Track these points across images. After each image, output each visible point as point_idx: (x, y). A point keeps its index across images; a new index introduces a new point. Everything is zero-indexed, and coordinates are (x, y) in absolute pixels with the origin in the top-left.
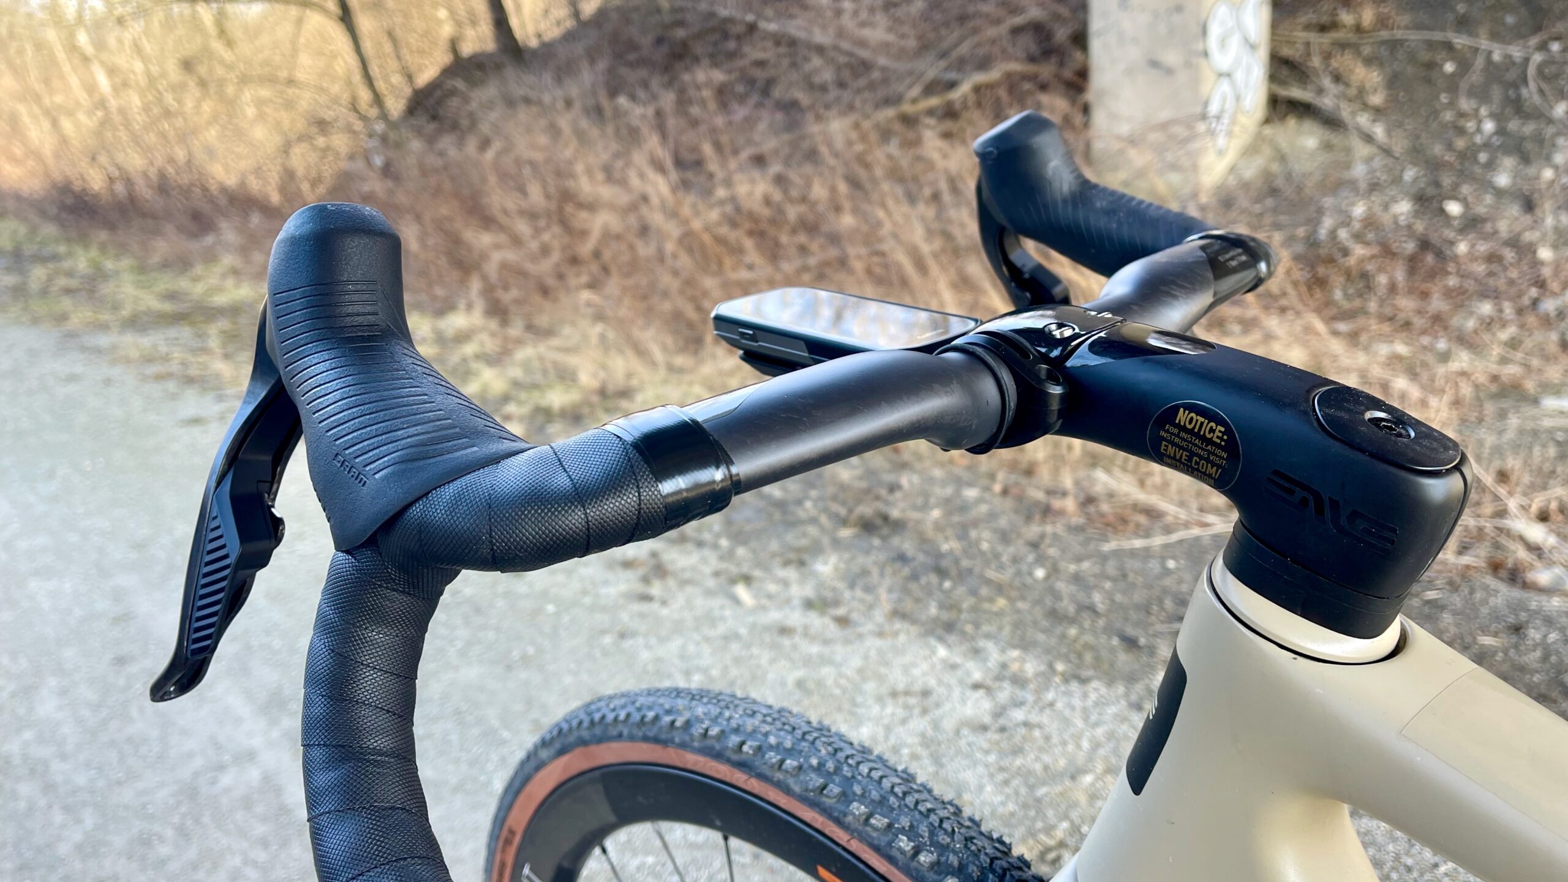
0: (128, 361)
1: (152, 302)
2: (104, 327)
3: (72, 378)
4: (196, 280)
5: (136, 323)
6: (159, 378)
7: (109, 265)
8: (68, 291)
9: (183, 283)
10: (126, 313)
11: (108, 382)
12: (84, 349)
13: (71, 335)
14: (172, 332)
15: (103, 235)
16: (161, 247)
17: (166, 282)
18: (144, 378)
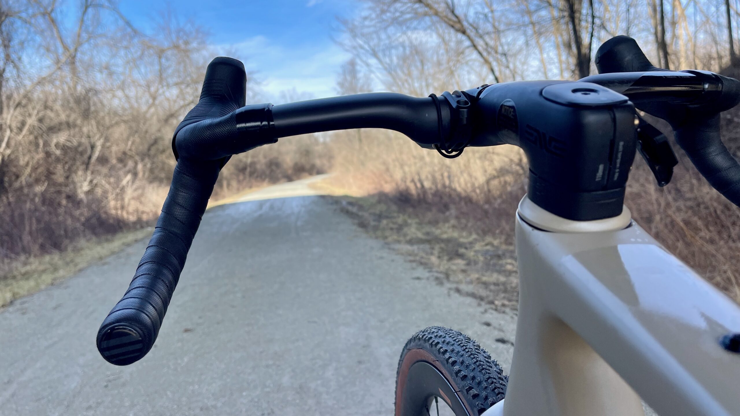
0: (402, 254)
1: (420, 235)
2: (399, 242)
3: (382, 258)
4: (437, 228)
5: (410, 242)
6: (411, 261)
7: (409, 221)
8: (392, 229)
9: (433, 230)
10: (408, 238)
11: (393, 261)
12: (389, 249)
13: (387, 244)
14: (422, 246)
15: (410, 210)
16: (429, 216)
17: (427, 229)
18: (405, 261)
